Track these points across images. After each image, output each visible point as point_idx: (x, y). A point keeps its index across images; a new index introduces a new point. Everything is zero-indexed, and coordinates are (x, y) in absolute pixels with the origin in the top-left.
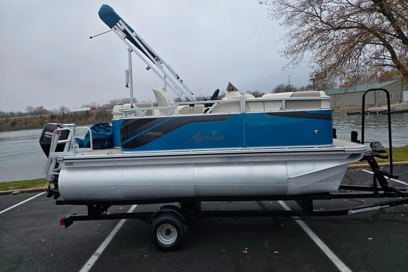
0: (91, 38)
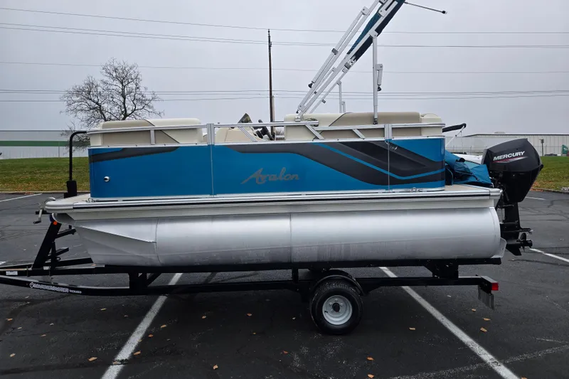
0: (444, 12)
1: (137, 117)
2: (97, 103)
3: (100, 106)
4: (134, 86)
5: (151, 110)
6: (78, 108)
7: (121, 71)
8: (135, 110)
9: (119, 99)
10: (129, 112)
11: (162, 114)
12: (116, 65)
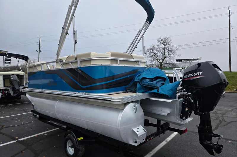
1: (170, 58)
2: (155, 54)
3: (156, 55)
4: (168, 46)
5: (175, 54)
6: (149, 56)
7: (164, 40)
8: (169, 55)
9: (163, 51)
10: (166, 56)
11: (180, 56)
12: (162, 38)
